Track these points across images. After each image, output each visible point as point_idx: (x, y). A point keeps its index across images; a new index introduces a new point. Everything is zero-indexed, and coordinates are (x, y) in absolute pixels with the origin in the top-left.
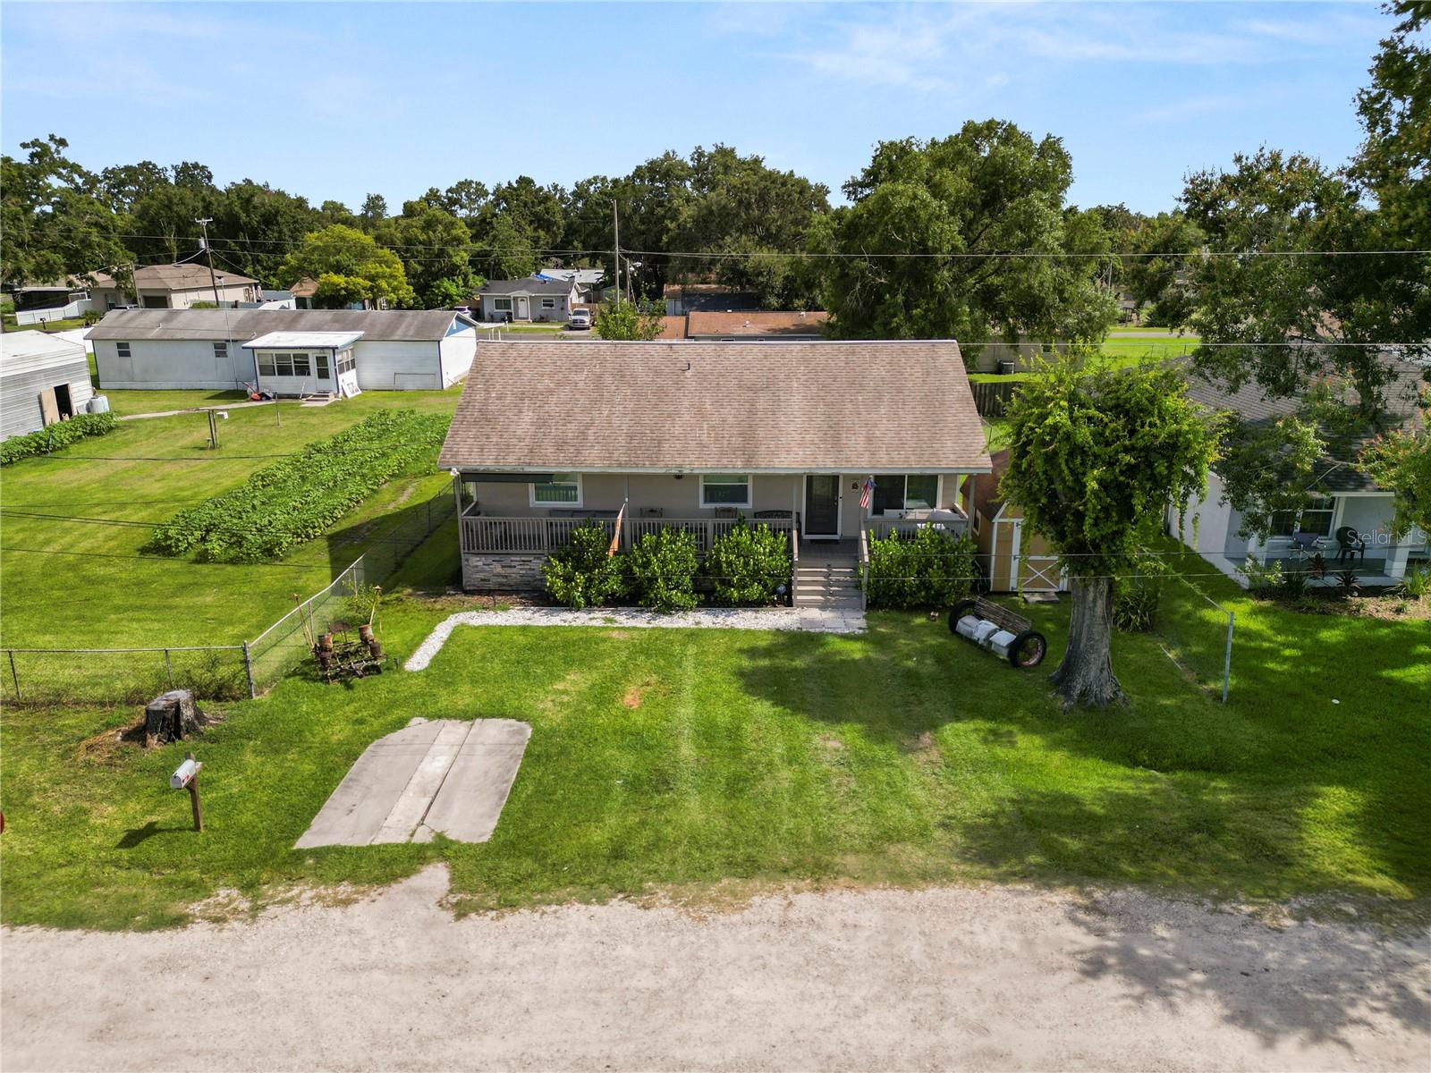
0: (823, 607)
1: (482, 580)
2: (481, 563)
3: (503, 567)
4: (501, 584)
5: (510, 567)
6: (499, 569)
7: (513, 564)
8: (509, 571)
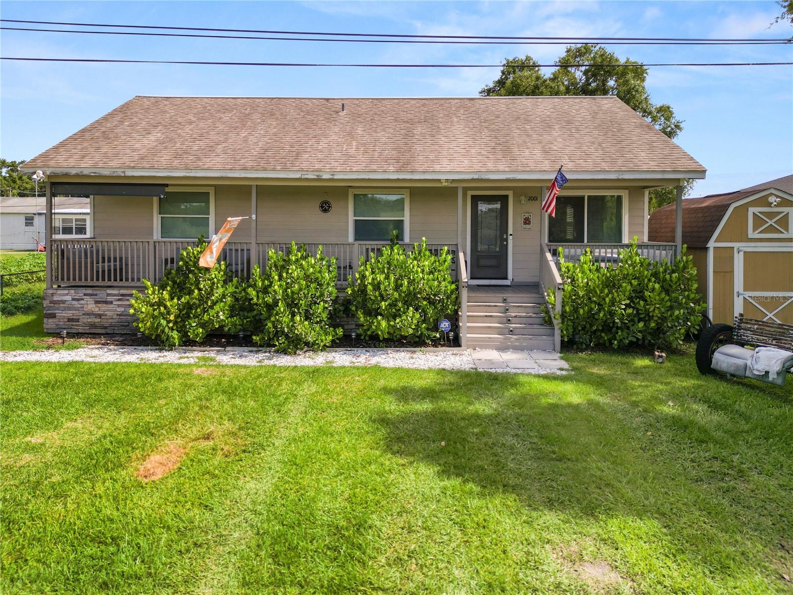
0: (502, 348)
1: (69, 320)
2: (69, 298)
3: (97, 302)
4: (93, 326)
5: (106, 302)
6: (90, 305)
7: (109, 299)
8: (104, 307)
